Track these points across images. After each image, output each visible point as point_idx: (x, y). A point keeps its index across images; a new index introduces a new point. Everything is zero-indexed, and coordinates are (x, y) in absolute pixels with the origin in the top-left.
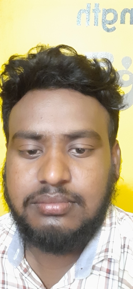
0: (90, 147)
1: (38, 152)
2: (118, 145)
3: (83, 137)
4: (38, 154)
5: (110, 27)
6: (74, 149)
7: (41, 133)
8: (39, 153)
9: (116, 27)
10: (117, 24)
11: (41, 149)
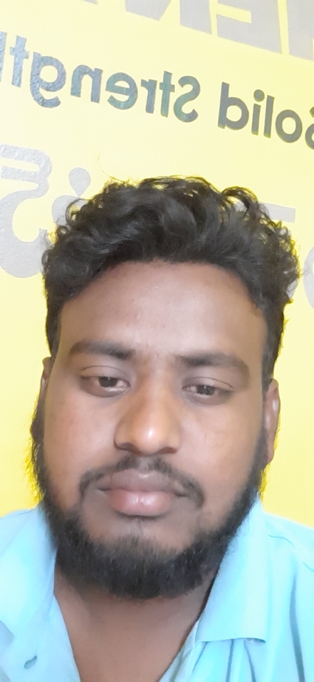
0: (226, 387)
1: (120, 383)
2: (276, 390)
3: (217, 365)
4: (119, 387)
5: (48, 95)
6: (193, 385)
7: (133, 346)
8: (122, 387)
9: (60, 100)
10: (64, 93)
11: (127, 379)
